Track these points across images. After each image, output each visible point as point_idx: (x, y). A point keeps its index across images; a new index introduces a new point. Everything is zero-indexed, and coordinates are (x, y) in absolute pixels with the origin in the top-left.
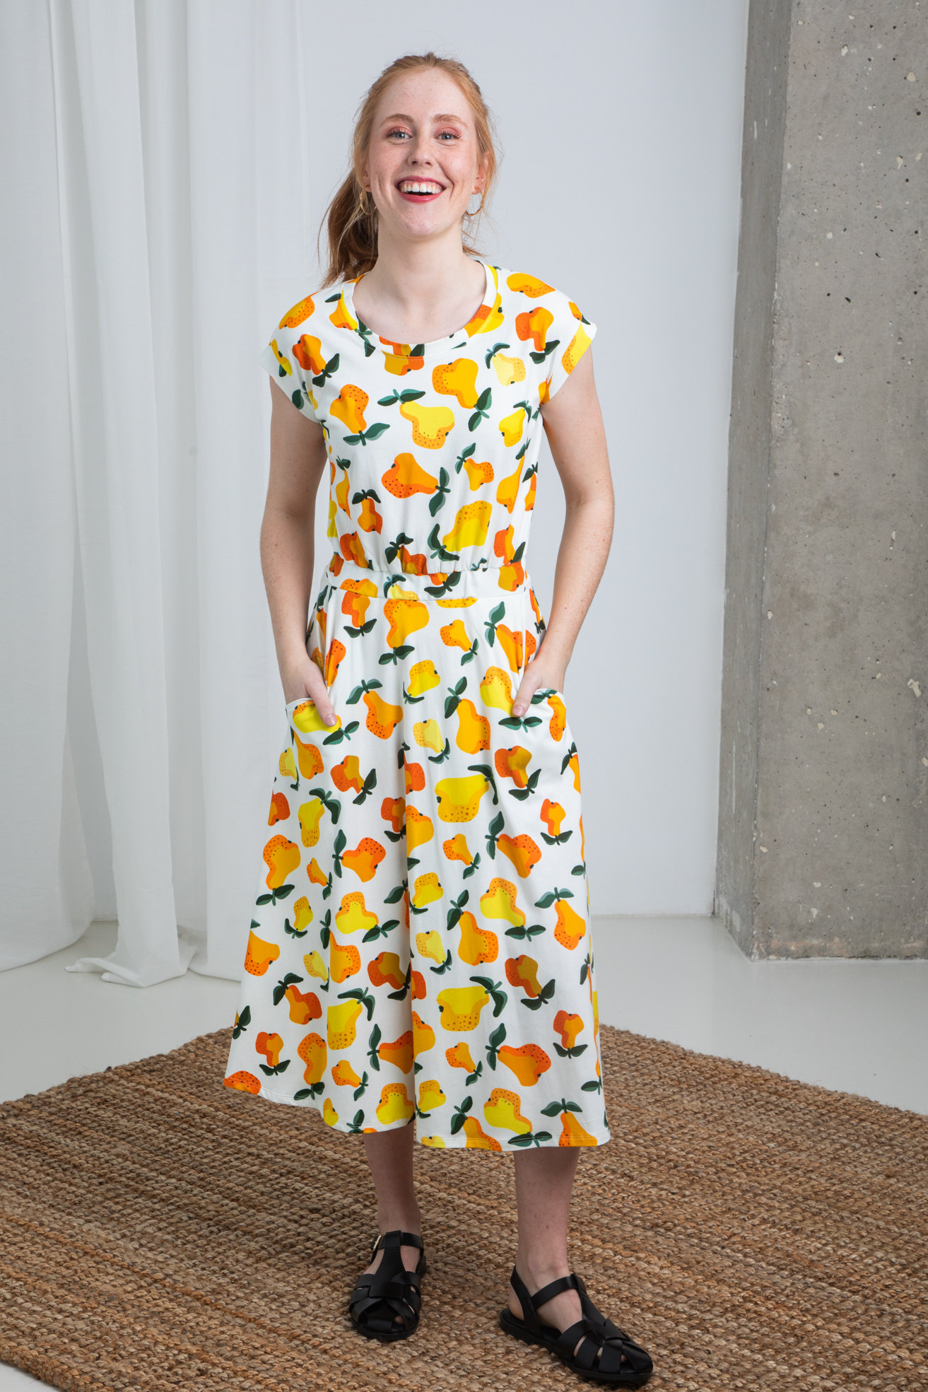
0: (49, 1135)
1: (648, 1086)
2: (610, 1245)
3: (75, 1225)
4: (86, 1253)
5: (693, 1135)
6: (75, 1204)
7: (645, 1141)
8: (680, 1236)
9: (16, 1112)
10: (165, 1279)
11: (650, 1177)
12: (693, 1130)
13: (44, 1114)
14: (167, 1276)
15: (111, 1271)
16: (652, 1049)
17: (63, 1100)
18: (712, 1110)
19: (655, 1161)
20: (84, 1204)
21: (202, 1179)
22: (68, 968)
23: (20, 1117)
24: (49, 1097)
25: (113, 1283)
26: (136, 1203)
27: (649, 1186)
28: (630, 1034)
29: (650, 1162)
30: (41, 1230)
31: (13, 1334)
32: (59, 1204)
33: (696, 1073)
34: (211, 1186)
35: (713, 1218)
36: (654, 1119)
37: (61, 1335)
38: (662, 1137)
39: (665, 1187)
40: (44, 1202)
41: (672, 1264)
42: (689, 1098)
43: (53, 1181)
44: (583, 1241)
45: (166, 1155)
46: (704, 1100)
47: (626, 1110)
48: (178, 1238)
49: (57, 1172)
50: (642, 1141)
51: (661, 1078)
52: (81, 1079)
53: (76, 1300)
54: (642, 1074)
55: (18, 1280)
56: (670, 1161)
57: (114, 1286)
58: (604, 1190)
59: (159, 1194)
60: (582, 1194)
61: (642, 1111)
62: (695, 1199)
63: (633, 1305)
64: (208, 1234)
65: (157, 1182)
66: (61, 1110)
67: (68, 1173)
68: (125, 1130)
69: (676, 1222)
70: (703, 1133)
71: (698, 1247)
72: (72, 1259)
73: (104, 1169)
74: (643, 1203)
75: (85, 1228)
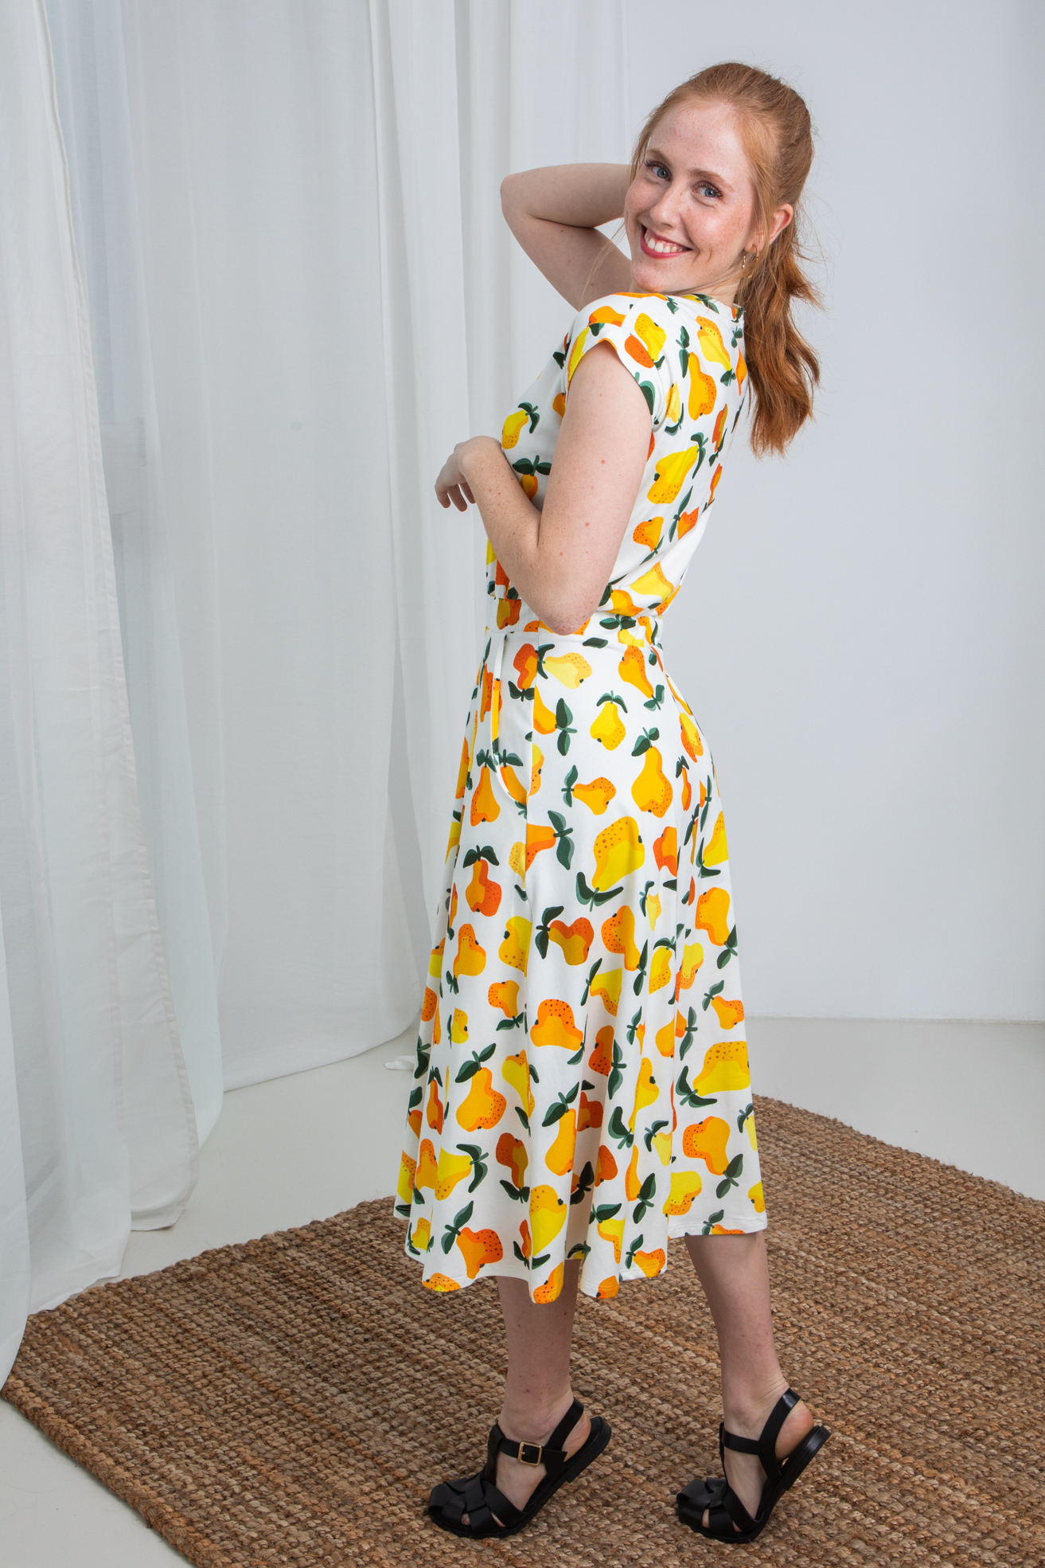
0: (325, 1274)
1: (970, 1240)
2: (911, 1459)
3: (328, 1395)
4: (331, 1435)
5: (1015, 1308)
6: (334, 1367)
7: (961, 1314)
8: (993, 1451)
9: (298, 1241)
10: (409, 1476)
11: (963, 1365)
12: (1016, 1301)
13: (326, 1247)
14: (412, 1472)
15: (352, 1461)
16: (978, 1191)
17: (349, 1228)
18: (1039, 1275)
19: (970, 1342)
20: (342, 1367)
21: (473, 1341)
22: (388, 1065)
23: (301, 1249)
24: (335, 1224)
25: (352, 1479)
26: (399, 1369)
27: (960, 1376)
28: (956, 1170)
29: (964, 1344)
30: (289, 1400)
31: (229, 1545)
32: (317, 1366)
33: (1024, 1224)
34: (482, 1351)
35: (1032, 1426)
36: (973, 1284)
37: (281, 1550)
38: (980, 1308)
39: (979, 1379)
40: (303, 1362)
41: (981, 1489)
42: (1014, 1258)
43: (317, 1334)
44: (880, 1451)
45: (441, 1307)
46: (1031, 1260)
47: (943, 1271)
48: (433, 1420)
49: (324, 1322)
50: (957, 1314)
51: (985, 1229)
52: (371, 1204)
53: (307, 1501)
54: (965, 1223)
55: (253, 1467)
56: (987, 1343)
57: (352, 1483)
58: (909, 1380)
59: (424, 1359)
60: (883, 1385)
61: (961, 1273)
62: (1013, 1397)
63: (931, 1550)
64: (466, 1417)
65: (425, 1343)
66: (344, 1241)
67: (335, 1324)
68: (404, 1272)
69: (989, 1430)
70: (1026, 1305)
71: (1012, 1467)
72: (315, 1441)
73: (373, 1321)
74: (952, 1400)
75: (337, 1400)
